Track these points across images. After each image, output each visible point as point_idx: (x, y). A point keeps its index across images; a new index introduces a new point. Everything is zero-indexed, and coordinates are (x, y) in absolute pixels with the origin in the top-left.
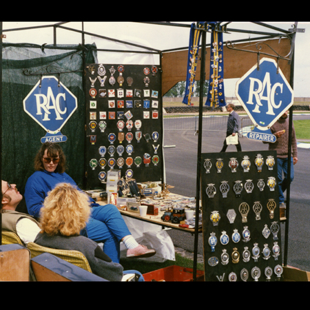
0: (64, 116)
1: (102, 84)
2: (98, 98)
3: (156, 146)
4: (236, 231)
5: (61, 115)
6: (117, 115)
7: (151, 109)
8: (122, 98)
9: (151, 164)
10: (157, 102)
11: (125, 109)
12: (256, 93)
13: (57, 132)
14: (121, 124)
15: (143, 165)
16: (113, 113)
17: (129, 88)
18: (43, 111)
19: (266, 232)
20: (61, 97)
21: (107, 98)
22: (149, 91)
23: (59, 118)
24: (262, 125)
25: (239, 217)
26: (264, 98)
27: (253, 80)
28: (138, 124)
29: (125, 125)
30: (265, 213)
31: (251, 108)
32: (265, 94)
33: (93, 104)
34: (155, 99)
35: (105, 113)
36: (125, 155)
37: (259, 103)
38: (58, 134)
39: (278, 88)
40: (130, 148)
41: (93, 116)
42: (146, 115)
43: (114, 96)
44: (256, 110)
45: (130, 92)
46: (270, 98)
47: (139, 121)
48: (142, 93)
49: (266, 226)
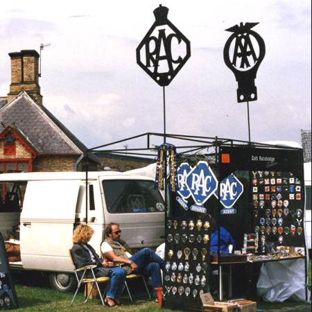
0: (235, 197)
1: (261, 176)
2: (258, 185)
3: (299, 220)
4: (181, 264)
5: (234, 197)
6: (271, 197)
7: (295, 193)
8: (274, 185)
9: (296, 233)
10: (300, 187)
11: (277, 193)
12: (196, 183)
13: (230, 207)
14: (274, 203)
15: (290, 234)
16: (269, 195)
17: (279, 178)
18: (223, 194)
19: (199, 268)
20: (234, 185)
21: (264, 185)
22: (293, 179)
23: (232, 198)
24: (199, 202)
25: (183, 256)
26: (201, 186)
27: (194, 175)
28: (286, 203)
29: (276, 204)
30: (199, 256)
31: (193, 191)
32: (201, 183)
33: (255, 189)
34: (298, 185)
35: (263, 195)
36: (277, 225)
37: (198, 189)
38: (231, 208)
39: (208, 179)
40: (280, 221)
41: (255, 197)
42: (292, 196)
43: (268, 183)
44: (196, 193)
45: (279, 181)
46: (204, 186)
47: (287, 201)
48: (288, 181)
49: (199, 264)
